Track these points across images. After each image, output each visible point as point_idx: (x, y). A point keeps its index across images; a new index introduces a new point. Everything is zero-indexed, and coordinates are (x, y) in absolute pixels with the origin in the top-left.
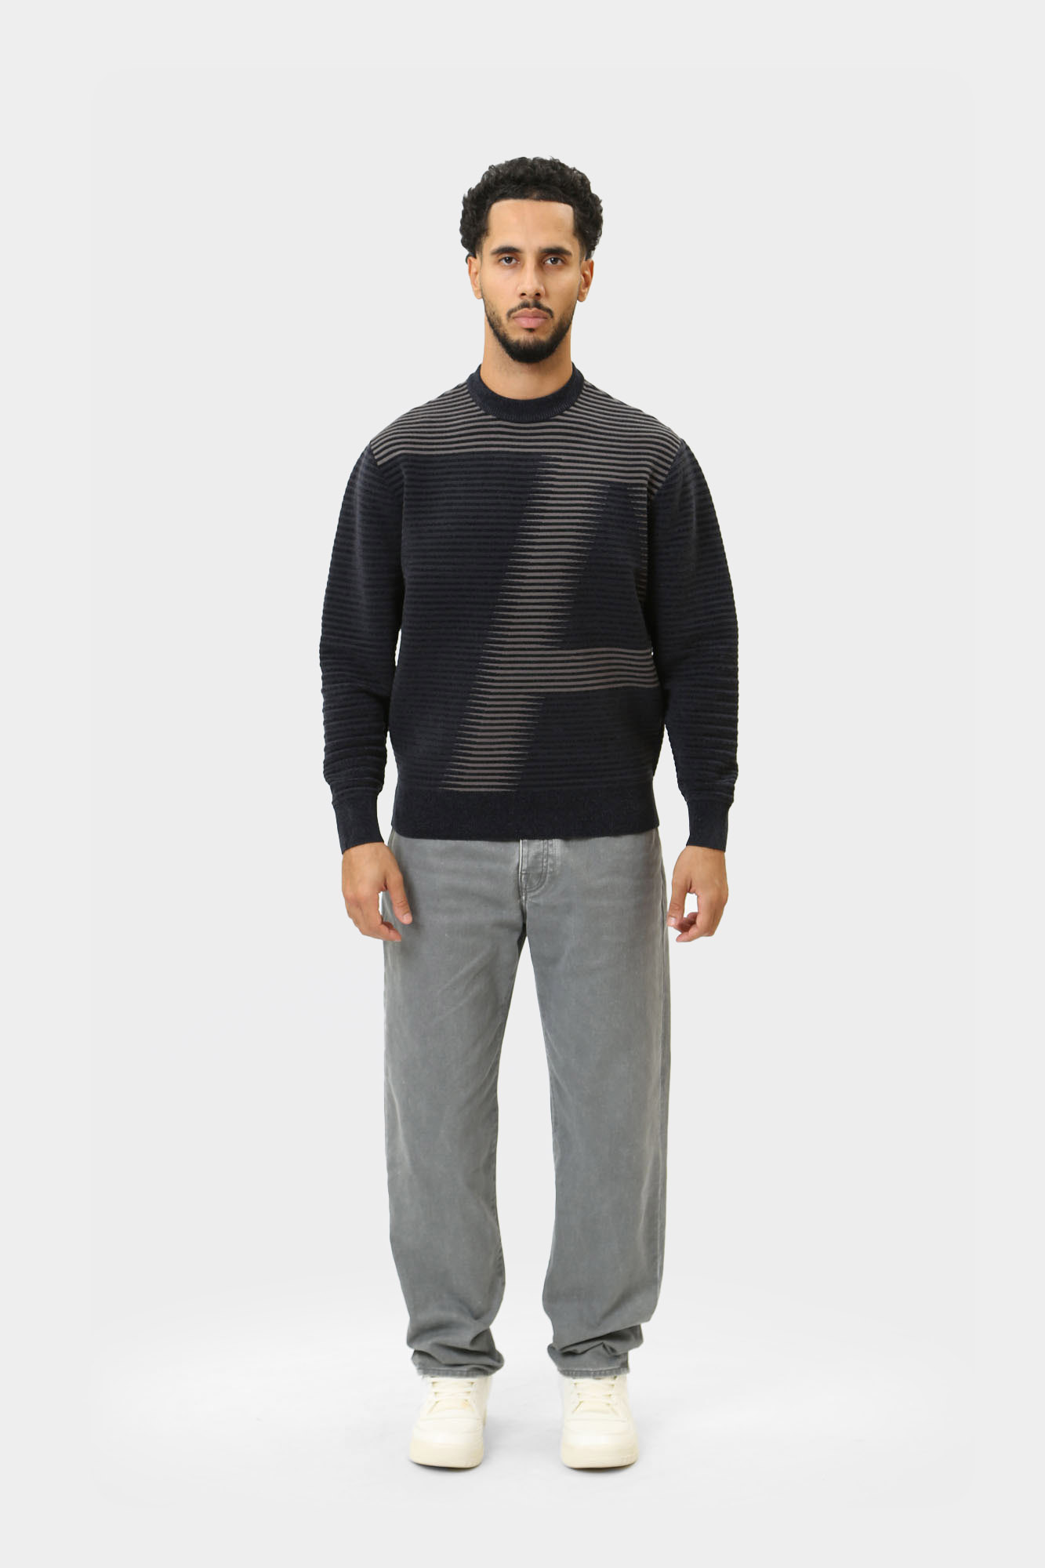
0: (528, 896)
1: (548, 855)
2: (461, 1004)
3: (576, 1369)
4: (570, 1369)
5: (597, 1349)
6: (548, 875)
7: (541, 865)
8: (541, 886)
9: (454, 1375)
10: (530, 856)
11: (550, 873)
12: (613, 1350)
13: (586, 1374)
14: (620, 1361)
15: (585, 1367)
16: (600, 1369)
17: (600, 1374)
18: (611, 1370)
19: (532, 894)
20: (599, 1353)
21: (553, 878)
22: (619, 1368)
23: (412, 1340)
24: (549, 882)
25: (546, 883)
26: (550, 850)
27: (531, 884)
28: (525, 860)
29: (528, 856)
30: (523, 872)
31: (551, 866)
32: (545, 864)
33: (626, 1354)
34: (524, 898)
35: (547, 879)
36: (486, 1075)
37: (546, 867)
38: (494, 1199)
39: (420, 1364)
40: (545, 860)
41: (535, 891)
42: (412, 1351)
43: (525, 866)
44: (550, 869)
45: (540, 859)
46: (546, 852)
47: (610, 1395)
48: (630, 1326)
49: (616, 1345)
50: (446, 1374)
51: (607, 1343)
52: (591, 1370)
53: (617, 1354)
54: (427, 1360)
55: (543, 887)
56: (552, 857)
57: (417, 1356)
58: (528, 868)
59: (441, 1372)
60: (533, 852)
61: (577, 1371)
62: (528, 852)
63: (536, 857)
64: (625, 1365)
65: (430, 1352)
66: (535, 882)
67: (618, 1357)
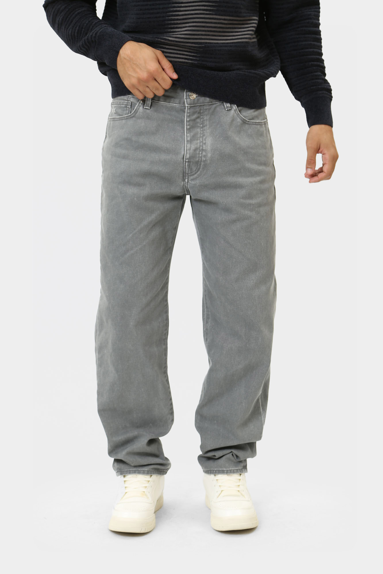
0: (190, 179)
1: (202, 150)
2: (144, 243)
3: (216, 469)
4: (212, 469)
5: (228, 456)
6: (202, 163)
7: (198, 156)
8: (198, 171)
9: (139, 473)
10: (192, 149)
11: (204, 161)
12: (237, 456)
13: (223, 472)
14: (242, 465)
15: (221, 467)
16: (230, 469)
17: (231, 472)
18: (237, 470)
19: (192, 177)
20: (229, 459)
21: (205, 166)
22: (242, 469)
23: (111, 452)
24: (203, 168)
25: (201, 170)
26: (204, 146)
27: (191, 169)
28: (188, 152)
29: (190, 149)
30: (187, 161)
31: (205, 156)
32: (200, 155)
33: (245, 461)
34: (186, 180)
35: (201, 167)
36: (159, 289)
37: (201, 157)
38: (166, 367)
39: (118, 469)
40: (200, 153)
41: (194, 175)
42: (113, 459)
43: (188, 156)
44: (204, 159)
45: (198, 152)
46: (201, 147)
47: (239, 486)
48: (248, 442)
49: (240, 453)
50: (135, 472)
51: (235, 451)
52: (225, 469)
53: (242, 460)
54: (122, 466)
55: (199, 172)
56: (205, 151)
57: (116, 464)
58: (190, 157)
59: (131, 472)
60: (193, 147)
61: (216, 470)
62: (190, 147)
63: (196, 150)
64: (245, 467)
65: (123, 459)
66: (194, 169)
67: (241, 462)
